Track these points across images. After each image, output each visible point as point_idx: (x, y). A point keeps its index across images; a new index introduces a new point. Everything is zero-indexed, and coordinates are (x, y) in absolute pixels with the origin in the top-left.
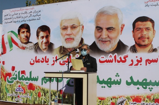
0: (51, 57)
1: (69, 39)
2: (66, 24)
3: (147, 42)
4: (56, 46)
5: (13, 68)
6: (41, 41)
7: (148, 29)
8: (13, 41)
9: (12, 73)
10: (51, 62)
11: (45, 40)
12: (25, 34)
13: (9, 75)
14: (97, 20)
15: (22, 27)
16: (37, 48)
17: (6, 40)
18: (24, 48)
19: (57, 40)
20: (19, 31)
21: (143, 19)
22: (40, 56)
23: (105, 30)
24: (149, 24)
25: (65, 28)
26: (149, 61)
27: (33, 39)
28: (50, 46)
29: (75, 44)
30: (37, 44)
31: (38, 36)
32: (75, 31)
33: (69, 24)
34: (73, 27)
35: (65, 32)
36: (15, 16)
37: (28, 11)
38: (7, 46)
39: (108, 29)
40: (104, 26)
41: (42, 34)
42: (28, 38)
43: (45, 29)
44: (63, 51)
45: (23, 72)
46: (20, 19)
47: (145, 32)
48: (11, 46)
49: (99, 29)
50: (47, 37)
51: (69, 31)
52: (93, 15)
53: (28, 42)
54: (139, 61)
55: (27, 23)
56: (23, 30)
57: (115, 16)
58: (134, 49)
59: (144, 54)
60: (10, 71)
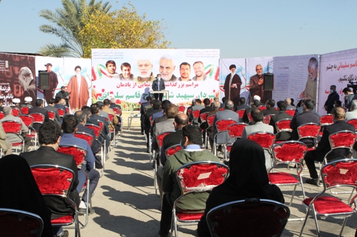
0: (132, 83)
1: (144, 72)
2: (142, 63)
3: (186, 76)
4: (135, 76)
5: (103, 90)
6: (125, 73)
7: (187, 69)
8: (102, 72)
9: (102, 93)
10: (132, 86)
11: (127, 72)
12: (112, 67)
13: (100, 95)
14: (161, 63)
15: (109, 62)
16: (121, 77)
17: (96, 71)
18: (111, 77)
19: (136, 72)
20: (107, 65)
21: (185, 64)
22: (124, 82)
23: (165, 69)
24: (188, 66)
25: (141, 66)
26: (187, 86)
27: (118, 70)
28: (131, 76)
29: (148, 75)
30: (121, 74)
31: (122, 69)
32: (147, 68)
33: (143, 63)
34: (146, 65)
35: (141, 68)
36: (103, 54)
37: (114, 52)
38: (97, 75)
39: (167, 68)
40: (165, 66)
41: (125, 68)
42: (114, 70)
43: (127, 65)
44: (140, 79)
45: (111, 93)
46: (107, 57)
47: (186, 71)
48: (100, 75)
49: (162, 67)
50: (129, 70)
51: (144, 67)
52: (158, 59)
53: (114, 73)
54: (183, 86)
55: (113, 60)
56: (109, 65)
57: (171, 61)
58: (180, 79)
59: (185, 82)
60: (100, 92)
